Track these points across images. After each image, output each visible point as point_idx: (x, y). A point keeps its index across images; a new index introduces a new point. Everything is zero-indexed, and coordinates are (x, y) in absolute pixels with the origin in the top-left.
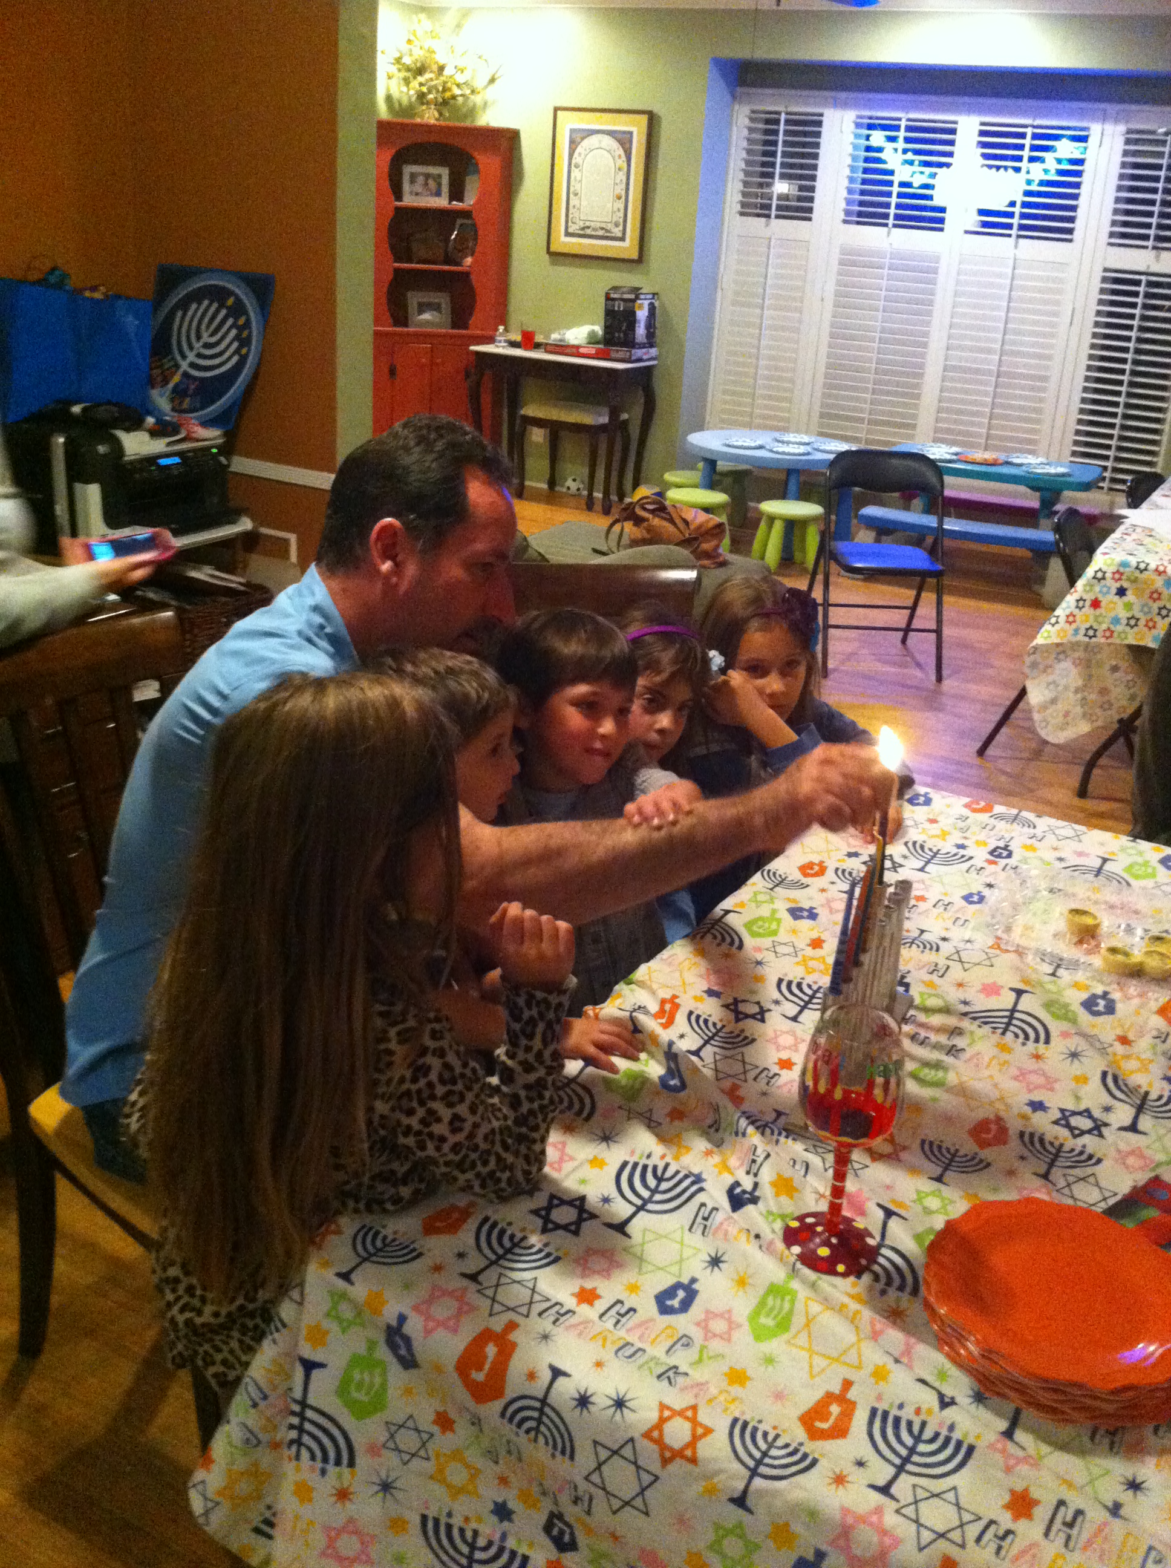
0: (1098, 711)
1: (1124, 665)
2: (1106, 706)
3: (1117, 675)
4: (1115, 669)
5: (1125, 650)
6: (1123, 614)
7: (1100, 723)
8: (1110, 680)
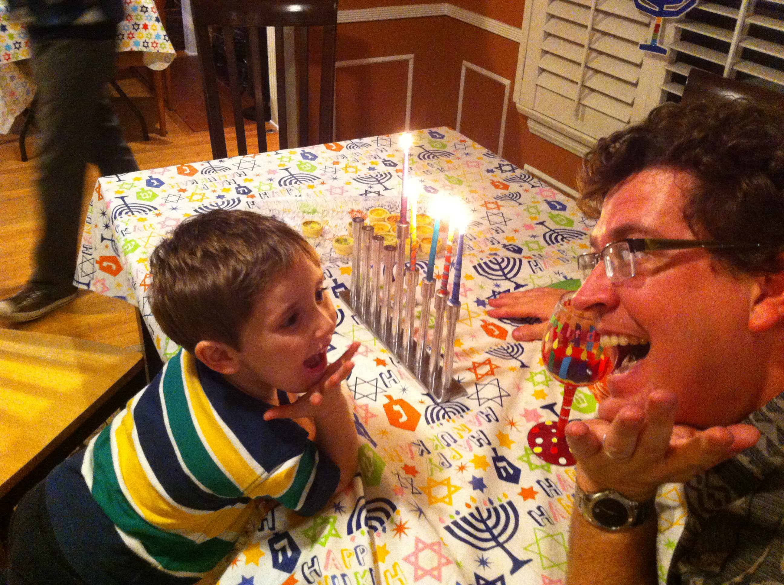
0: (14, 107)
1: (16, 74)
2: (16, 102)
3: (15, 81)
4: (12, 78)
5: (14, 66)
6: (11, 42)
7: (17, 114)
8: (13, 85)
